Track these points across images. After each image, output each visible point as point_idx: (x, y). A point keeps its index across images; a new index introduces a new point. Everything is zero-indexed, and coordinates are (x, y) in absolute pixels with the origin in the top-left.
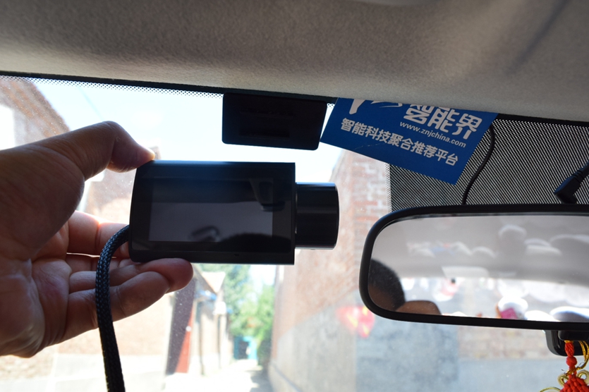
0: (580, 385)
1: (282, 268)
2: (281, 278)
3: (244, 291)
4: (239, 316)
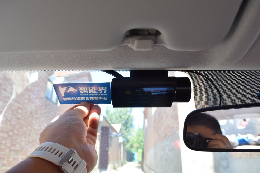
1: (146, 121)
2: (146, 125)
3: (130, 131)
4: (129, 143)
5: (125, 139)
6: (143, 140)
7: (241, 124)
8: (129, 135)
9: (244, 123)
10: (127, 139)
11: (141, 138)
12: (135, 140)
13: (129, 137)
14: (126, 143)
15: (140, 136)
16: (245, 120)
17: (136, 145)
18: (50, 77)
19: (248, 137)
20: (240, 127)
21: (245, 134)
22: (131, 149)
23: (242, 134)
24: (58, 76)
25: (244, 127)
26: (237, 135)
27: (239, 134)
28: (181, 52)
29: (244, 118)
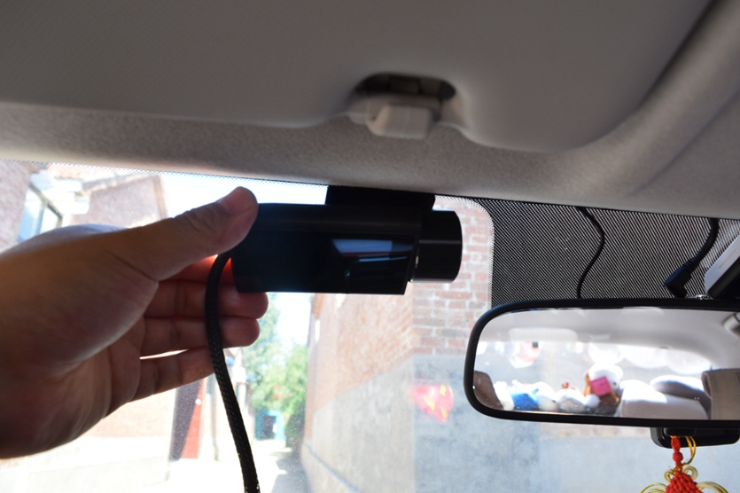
0: (686, 481)
1: (318, 323)
2: (317, 336)
3: (269, 352)
4: (262, 385)
5: (252, 373)
6: (305, 379)
7: (522, 355)
8: (266, 363)
9: (533, 354)
10: (257, 374)
11: (298, 374)
12: (282, 378)
13: (263, 368)
14: (254, 386)
15: (298, 367)
16: (535, 345)
17: (282, 392)
18: (35, 179)
19: (537, 390)
20: (519, 363)
21: (531, 381)
22: (268, 404)
23: (522, 381)
24: (61, 178)
25: (530, 364)
26: (510, 384)
27: (515, 382)
28: (493, 149)
29: (535, 341)
